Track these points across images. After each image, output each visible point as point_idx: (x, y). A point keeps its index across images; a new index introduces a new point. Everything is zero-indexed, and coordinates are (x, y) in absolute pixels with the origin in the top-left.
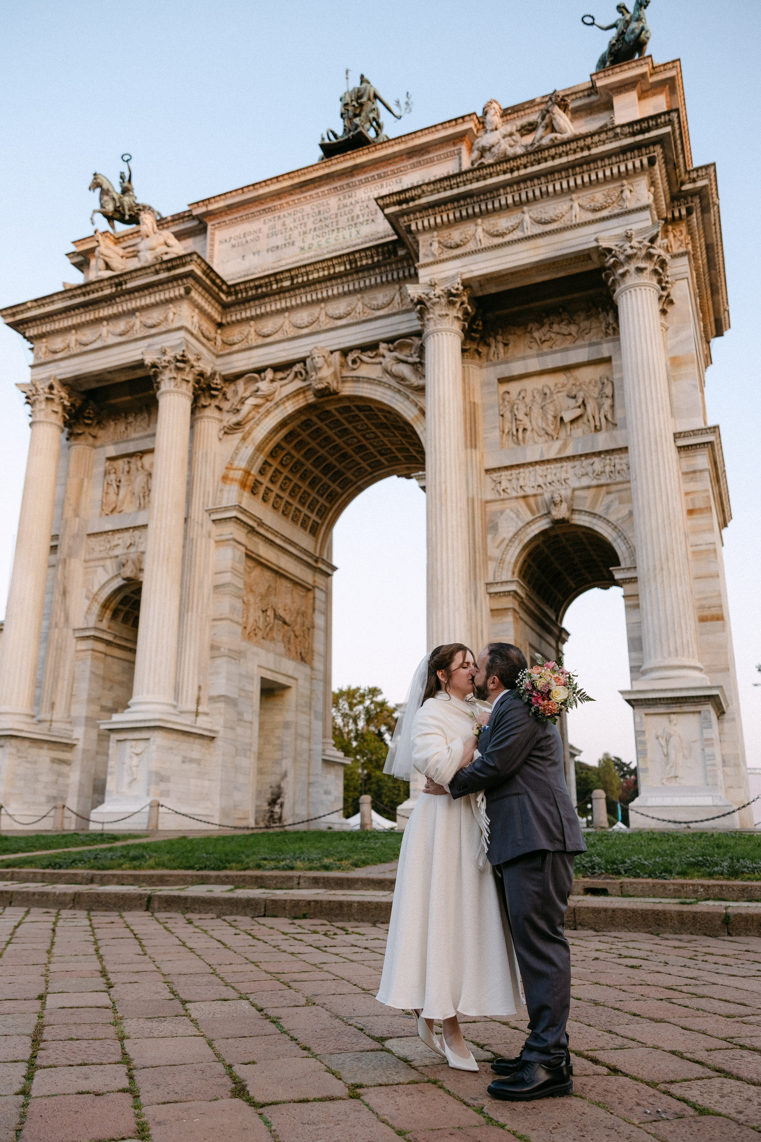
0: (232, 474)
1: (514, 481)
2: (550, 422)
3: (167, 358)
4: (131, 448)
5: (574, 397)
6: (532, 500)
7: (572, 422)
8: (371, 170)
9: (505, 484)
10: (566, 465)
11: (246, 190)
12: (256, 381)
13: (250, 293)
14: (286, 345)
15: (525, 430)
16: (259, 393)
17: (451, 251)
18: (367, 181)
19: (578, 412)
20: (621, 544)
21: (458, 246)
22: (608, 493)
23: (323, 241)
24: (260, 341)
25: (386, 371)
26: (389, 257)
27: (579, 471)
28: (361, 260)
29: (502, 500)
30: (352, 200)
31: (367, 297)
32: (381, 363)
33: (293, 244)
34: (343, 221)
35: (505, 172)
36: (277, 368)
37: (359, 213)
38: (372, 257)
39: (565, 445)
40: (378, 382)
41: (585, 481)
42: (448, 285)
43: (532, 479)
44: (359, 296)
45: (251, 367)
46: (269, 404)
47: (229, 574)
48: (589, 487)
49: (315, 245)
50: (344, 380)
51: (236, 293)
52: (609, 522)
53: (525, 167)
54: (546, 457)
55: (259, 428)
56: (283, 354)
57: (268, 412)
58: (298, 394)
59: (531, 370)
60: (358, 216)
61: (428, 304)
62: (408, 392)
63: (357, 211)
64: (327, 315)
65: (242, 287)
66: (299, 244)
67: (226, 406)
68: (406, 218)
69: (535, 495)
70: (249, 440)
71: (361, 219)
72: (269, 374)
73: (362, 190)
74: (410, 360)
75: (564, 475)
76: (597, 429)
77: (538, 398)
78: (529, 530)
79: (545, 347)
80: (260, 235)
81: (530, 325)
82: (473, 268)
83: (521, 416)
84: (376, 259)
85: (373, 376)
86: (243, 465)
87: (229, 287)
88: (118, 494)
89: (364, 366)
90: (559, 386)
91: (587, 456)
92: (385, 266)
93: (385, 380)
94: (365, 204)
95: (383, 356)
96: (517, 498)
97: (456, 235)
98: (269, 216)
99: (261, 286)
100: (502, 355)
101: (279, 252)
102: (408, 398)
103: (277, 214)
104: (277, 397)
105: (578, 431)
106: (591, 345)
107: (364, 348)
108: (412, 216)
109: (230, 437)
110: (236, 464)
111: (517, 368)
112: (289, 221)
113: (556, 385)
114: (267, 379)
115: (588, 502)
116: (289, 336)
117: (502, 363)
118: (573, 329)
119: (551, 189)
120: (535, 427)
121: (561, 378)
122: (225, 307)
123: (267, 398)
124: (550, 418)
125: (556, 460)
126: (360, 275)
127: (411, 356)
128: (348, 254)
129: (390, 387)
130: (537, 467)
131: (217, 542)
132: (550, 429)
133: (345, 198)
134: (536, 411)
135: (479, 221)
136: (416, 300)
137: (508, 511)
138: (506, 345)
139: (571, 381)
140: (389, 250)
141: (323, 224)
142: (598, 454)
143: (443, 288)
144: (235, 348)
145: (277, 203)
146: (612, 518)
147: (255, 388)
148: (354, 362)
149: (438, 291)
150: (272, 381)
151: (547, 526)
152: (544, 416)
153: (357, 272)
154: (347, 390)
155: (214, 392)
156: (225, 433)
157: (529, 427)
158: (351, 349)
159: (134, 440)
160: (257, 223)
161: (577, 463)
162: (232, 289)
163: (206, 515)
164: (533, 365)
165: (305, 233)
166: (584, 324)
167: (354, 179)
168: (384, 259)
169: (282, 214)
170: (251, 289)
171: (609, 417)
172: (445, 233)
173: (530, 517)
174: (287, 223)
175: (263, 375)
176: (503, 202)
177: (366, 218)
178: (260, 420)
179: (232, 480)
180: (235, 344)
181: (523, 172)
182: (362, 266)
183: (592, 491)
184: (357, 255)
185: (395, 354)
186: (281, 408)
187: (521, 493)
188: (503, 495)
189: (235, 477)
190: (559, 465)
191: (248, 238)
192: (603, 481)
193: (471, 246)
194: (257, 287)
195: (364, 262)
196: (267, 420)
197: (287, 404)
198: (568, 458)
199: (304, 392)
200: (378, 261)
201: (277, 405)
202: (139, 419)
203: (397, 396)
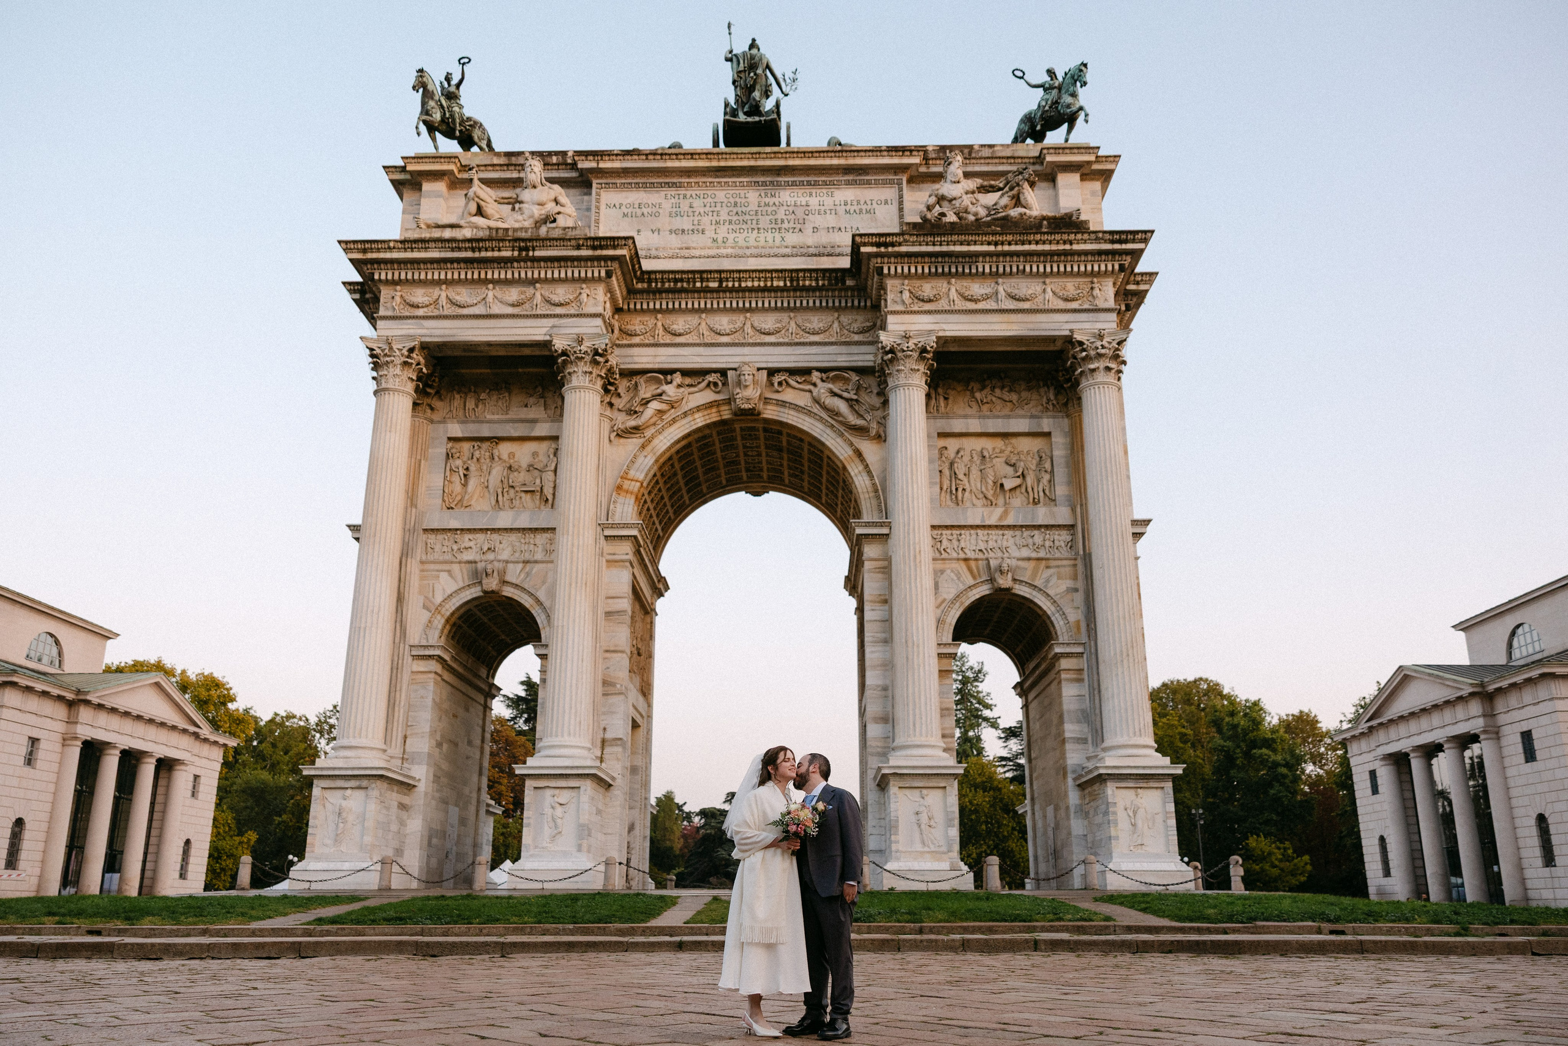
0: (626, 484)
1: (955, 543)
2: (990, 487)
3: (583, 348)
4: (485, 431)
5: (1013, 465)
6: (973, 564)
7: (1011, 490)
8: (800, 175)
9: (945, 543)
10: (1009, 533)
11: (650, 157)
12: (658, 382)
13: (667, 285)
14: (701, 350)
15: (964, 490)
16: (664, 397)
17: (921, 304)
18: (794, 184)
19: (1018, 481)
20: (1059, 618)
21: (930, 301)
22: (1048, 567)
23: (740, 238)
24: (668, 339)
25: (816, 401)
26: (837, 284)
27: (1018, 540)
28: (804, 280)
29: (943, 559)
30: (776, 200)
31: (800, 318)
32: (810, 391)
33: (703, 232)
34: (764, 222)
35: (989, 244)
36: (686, 373)
37: (784, 217)
38: (817, 280)
39: (1006, 513)
40: (809, 413)
41: (1025, 553)
42: (922, 341)
43: (973, 542)
44: (792, 315)
45: (656, 366)
46: (673, 413)
47: (625, 600)
48: (1029, 559)
49: (731, 241)
50: (767, 401)
51: (650, 281)
52: (1048, 595)
53: (1010, 244)
54: (987, 523)
55: (661, 437)
56: (698, 359)
57: (674, 421)
58: (711, 407)
59: (971, 430)
60: (782, 221)
61: (900, 354)
62: (842, 429)
63: (781, 214)
64: (752, 326)
65: (659, 276)
66: (710, 233)
67: (618, 403)
68: (879, 260)
69: (976, 560)
70: (649, 448)
71: (786, 225)
72: (678, 378)
73: (788, 193)
74: (845, 395)
75: (1005, 544)
76: (1036, 502)
77: (977, 459)
78: (970, 594)
79: (985, 408)
80: (661, 211)
81: (972, 384)
82: (945, 327)
83: (961, 476)
84: (821, 283)
85: (801, 403)
86: (641, 477)
87: (643, 272)
88: (465, 485)
89: (789, 390)
90: (997, 450)
91: (1027, 527)
92: (827, 290)
93: (815, 411)
94: (791, 209)
95: (815, 385)
96: (958, 559)
97: (928, 289)
98: (672, 192)
99: (682, 280)
100: (942, 409)
101: (685, 237)
102: (842, 435)
103: (682, 192)
104: (685, 407)
105: (1018, 501)
106: (1032, 417)
107: (793, 372)
108: (886, 260)
109: (622, 440)
110: (632, 473)
111: (958, 426)
112: (697, 203)
113: (994, 449)
114: (675, 383)
115: (1029, 573)
116: (706, 341)
117: (942, 418)
118: (1014, 397)
119: (1028, 269)
120: (974, 489)
121: (999, 443)
122: (631, 292)
123: (672, 405)
124: (991, 483)
125: (997, 527)
126: (798, 294)
127: (847, 390)
128: (791, 271)
129: (821, 419)
130: (979, 532)
131: (608, 561)
132: (990, 494)
133: (766, 196)
134: (975, 473)
135: (953, 280)
136: (888, 348)
137: (948, 571)
138: (946, 399)
139: (1009, 449)
140: (836, 278)
141: (741, 218)
142: (1038, 527)
143: (915, 341)
144: (636, 340)
145: (684, 180)
146: (1051, 592)
147: (659, 391)
148: (780, 384)
149: (911, 345)
150: (679, 386)
151: (987, 592)
152: (983, 478)
153: (795, 290)
154: (770, 413)
155: (610, 387)
156: (618, 435)
157: (967, 487)
158: (778, 371)
159: (489, 422)
160: (656, 195)
161: (1018, 533)
162: (646, 276)
163: (599, 529)
164: (974, 425)
165: (717, 223)
166: (1024, 394)
167: (780, 179)
168: (830, 284)
169: (689, 193)
170: (669, 281)
171: (1047, 492)
172: (917, 283)
173: (971, 582)
174: (694, 205)
175: (669, 377)
176: (980, 270)
177: (792, 225)
178: (663, 429)
179: (627, 492)
180: (636, 335)
181: (1006, 248)
182: (804, 286)
183: (1032, 564)
184: (801, 274)
185: (830, 386)
186: (689, 418)
187: (962, 556)
188: (945, 555)
189: (631, 488)
190: (1001, 532)
191: (645, 211)
192: (1042, 554)
193: (943, 304)
194: (676, 281)
195: (807, 283)
196: (672, 429)
197: (697, 416)
198: (1009, 527)
199: (718, 406)
200: (823, 285)
201: (685, 414)
202: (495, 397)
203: (828, 431)
